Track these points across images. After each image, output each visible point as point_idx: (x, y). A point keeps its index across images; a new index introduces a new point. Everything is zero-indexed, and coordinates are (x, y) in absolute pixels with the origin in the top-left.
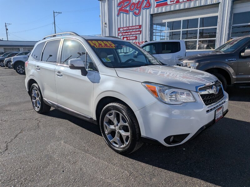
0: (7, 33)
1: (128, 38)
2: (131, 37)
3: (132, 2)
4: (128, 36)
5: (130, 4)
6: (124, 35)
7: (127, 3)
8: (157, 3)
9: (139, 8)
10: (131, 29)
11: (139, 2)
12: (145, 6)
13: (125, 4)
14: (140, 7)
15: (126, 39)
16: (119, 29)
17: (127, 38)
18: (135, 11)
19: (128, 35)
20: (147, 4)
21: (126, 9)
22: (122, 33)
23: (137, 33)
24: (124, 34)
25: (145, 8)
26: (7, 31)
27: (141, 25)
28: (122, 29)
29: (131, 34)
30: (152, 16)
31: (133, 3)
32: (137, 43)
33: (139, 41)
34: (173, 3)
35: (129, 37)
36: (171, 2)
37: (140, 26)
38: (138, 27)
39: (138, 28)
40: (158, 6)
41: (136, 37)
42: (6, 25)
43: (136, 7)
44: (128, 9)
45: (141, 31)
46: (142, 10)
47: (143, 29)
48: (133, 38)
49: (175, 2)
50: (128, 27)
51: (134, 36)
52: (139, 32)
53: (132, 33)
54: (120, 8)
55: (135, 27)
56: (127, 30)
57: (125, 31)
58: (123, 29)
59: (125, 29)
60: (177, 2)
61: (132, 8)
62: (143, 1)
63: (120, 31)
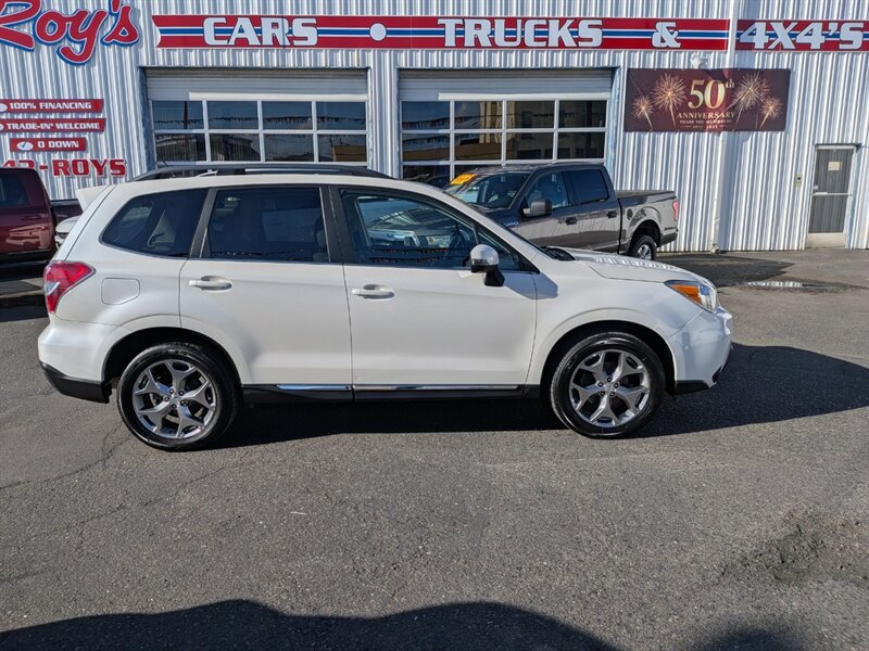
1: (41, 145)
2: (55, 140)
3: (44, 8)
4: (38, 136)
5: (38, 15)
6: (15, 131)
7: (24, 9)
8: (162, 31)
9: (83, 36)
10: (51, 111)
11: (81, 14)
12: (114, 35)
14: (91, 34)
15: (29, 146)
17: (34, 142)
18: (66, 44)
19: (40, 130)
20: (119, 27)
21: (15, 29)
22: (3, 122)
23: (88, 126)
24: (15, 126)
25: (114, 42)
27: (102, 101)
28: (3, 107)
29: (54, 129)
30: (144, 72)
31: (55, 16)
32: (90, 164)
33: (97, 155)
34: (225, 42)
35: (46, 140)
36: (217, 38)
38: (88, 106)
39: (86, 111)
40: (168, 43)
41: (82, 142)
43: (68, 30)
44: (27, 29)
45: (102, 122)
46: (98, 45)
47: (114, 112)
48: (67, 144)
49: (232, 42)
50: (36, 102)
51: (74, 139)
52: (96, 126)
53: (59, 126)
55: (73, 106)
56: (29, 111)
57: (20, 117)
58: (9, 107)
59: (21, 106)
60: (242, 43)
61: (50, 31)
62: (100, 15)
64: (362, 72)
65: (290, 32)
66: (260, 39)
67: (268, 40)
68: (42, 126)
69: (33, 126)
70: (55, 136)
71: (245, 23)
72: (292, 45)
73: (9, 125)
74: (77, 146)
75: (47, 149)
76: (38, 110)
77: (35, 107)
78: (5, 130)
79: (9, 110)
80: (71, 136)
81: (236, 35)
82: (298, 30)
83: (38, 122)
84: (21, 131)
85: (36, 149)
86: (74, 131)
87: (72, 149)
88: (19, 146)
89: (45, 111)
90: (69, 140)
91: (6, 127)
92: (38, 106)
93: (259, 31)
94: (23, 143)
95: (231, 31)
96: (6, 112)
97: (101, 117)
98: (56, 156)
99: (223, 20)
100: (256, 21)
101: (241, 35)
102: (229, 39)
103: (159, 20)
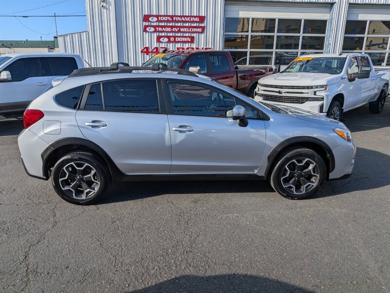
1: (172, 39)
2: (179, 37)
4: (171, 35)
6: (160, 32)
10: (179, 21)
15: (166, 40)
16: (146, 18)
17: (169, 37)
19: (172, 32)
22: (155, 27)
23: (195, 30)
24: (160, 29)
27: (205, 17)
28: (155, 19)
29: (179, 31)
33: (198, 46)
35: (175, 37)
37: (202, 19)
38: (197, 19)
39: (196, 22)
41: (192, 38)
45: (203, 28)
47: (209, 24)
48: (185, 39)
50: (172, 17)
51: (188, 37)
52: (200, 30)
53: (182, 30)
55: (190, 19)
56: (168, 21)
57: (163, 24)
58: (158, 19)
59: (164, 19)
63: (149, 21)
68: (174, 29)
69: (169, 29)
70: (179, 35)
73: (157, 28)
74: (190, 40)
75: (175, 42)
76: (172, 21)
77: (171, 19)
78: (155, 31)
79: (158, 21)
80: (187, 35)
83: (172, 27)
84: (163, 32)
85: (169, 42)
86: (189, 32)
87: (187, 42)
88: (161, 40)
89: (176, 21)
90: (186, 37)
91: (156, 30)
92: (173, 19)
94: (163, 38)
96: (156, 22)
97: (203, 25)
98: (178, 45)
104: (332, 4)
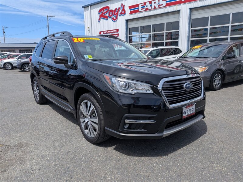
0: (4, 36)
3: (110, 10)
5: (109, 11)
7: (107, 10)
8: (130, 10)
11: (116, 9)
12: (121, 13)
13: (105, 11)
14: (117, 14)
18: (113, 17)
20: (122, 11)
21: (105, 15)
23: (116, 36)
25: (121, 15)
26: (4, 34)
27: (118, 29)
28: (103, 33)
30: (127, 21)
31: (112, 11)
34: (143, 10)
36: (141, 9)
38: (116, 31)
39: (116, 32)
40: (131, 13)
42: (4, 28)
44: (107, 15)
45: (118, 35)
46: (118, 16)
47: (120, 32)
49: (145, 10)
54: (100, 14)
60: (147, 9)
61: (111, 14)
62: (119, 8)
63: (101, 34)
64: (178, 12)
65: (159, 4)
66: (151, 7)
67: (153, 7)
71: (148, 4)
72: (159, 7)
79: (104, 33)
81: (146, 7)
82: (161, 2)
93: (151, 5)
95: (144, 7)
99: (143, 4)
100: (150, 2)
101: (147, 7)
102: (144, 9)
103: (130, 7)
104: (179, 11)
